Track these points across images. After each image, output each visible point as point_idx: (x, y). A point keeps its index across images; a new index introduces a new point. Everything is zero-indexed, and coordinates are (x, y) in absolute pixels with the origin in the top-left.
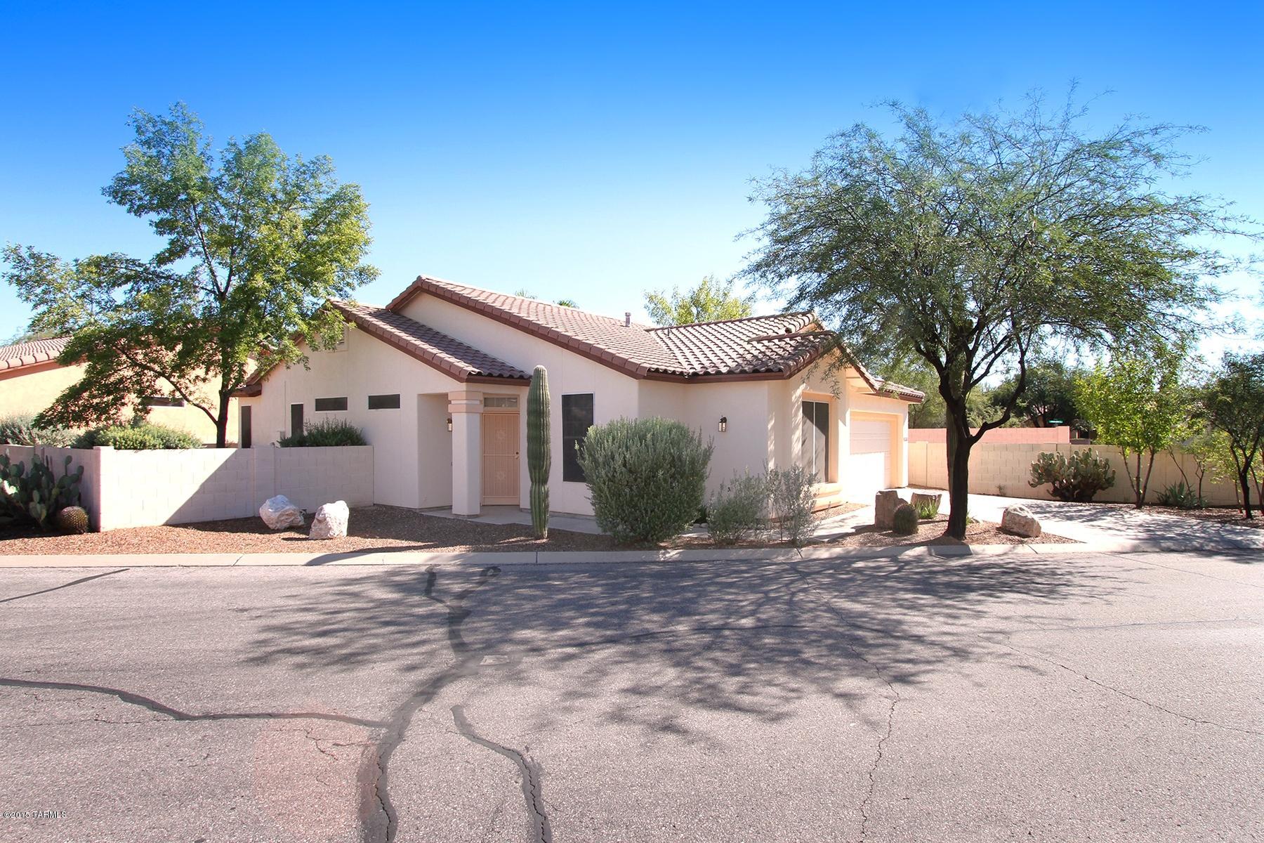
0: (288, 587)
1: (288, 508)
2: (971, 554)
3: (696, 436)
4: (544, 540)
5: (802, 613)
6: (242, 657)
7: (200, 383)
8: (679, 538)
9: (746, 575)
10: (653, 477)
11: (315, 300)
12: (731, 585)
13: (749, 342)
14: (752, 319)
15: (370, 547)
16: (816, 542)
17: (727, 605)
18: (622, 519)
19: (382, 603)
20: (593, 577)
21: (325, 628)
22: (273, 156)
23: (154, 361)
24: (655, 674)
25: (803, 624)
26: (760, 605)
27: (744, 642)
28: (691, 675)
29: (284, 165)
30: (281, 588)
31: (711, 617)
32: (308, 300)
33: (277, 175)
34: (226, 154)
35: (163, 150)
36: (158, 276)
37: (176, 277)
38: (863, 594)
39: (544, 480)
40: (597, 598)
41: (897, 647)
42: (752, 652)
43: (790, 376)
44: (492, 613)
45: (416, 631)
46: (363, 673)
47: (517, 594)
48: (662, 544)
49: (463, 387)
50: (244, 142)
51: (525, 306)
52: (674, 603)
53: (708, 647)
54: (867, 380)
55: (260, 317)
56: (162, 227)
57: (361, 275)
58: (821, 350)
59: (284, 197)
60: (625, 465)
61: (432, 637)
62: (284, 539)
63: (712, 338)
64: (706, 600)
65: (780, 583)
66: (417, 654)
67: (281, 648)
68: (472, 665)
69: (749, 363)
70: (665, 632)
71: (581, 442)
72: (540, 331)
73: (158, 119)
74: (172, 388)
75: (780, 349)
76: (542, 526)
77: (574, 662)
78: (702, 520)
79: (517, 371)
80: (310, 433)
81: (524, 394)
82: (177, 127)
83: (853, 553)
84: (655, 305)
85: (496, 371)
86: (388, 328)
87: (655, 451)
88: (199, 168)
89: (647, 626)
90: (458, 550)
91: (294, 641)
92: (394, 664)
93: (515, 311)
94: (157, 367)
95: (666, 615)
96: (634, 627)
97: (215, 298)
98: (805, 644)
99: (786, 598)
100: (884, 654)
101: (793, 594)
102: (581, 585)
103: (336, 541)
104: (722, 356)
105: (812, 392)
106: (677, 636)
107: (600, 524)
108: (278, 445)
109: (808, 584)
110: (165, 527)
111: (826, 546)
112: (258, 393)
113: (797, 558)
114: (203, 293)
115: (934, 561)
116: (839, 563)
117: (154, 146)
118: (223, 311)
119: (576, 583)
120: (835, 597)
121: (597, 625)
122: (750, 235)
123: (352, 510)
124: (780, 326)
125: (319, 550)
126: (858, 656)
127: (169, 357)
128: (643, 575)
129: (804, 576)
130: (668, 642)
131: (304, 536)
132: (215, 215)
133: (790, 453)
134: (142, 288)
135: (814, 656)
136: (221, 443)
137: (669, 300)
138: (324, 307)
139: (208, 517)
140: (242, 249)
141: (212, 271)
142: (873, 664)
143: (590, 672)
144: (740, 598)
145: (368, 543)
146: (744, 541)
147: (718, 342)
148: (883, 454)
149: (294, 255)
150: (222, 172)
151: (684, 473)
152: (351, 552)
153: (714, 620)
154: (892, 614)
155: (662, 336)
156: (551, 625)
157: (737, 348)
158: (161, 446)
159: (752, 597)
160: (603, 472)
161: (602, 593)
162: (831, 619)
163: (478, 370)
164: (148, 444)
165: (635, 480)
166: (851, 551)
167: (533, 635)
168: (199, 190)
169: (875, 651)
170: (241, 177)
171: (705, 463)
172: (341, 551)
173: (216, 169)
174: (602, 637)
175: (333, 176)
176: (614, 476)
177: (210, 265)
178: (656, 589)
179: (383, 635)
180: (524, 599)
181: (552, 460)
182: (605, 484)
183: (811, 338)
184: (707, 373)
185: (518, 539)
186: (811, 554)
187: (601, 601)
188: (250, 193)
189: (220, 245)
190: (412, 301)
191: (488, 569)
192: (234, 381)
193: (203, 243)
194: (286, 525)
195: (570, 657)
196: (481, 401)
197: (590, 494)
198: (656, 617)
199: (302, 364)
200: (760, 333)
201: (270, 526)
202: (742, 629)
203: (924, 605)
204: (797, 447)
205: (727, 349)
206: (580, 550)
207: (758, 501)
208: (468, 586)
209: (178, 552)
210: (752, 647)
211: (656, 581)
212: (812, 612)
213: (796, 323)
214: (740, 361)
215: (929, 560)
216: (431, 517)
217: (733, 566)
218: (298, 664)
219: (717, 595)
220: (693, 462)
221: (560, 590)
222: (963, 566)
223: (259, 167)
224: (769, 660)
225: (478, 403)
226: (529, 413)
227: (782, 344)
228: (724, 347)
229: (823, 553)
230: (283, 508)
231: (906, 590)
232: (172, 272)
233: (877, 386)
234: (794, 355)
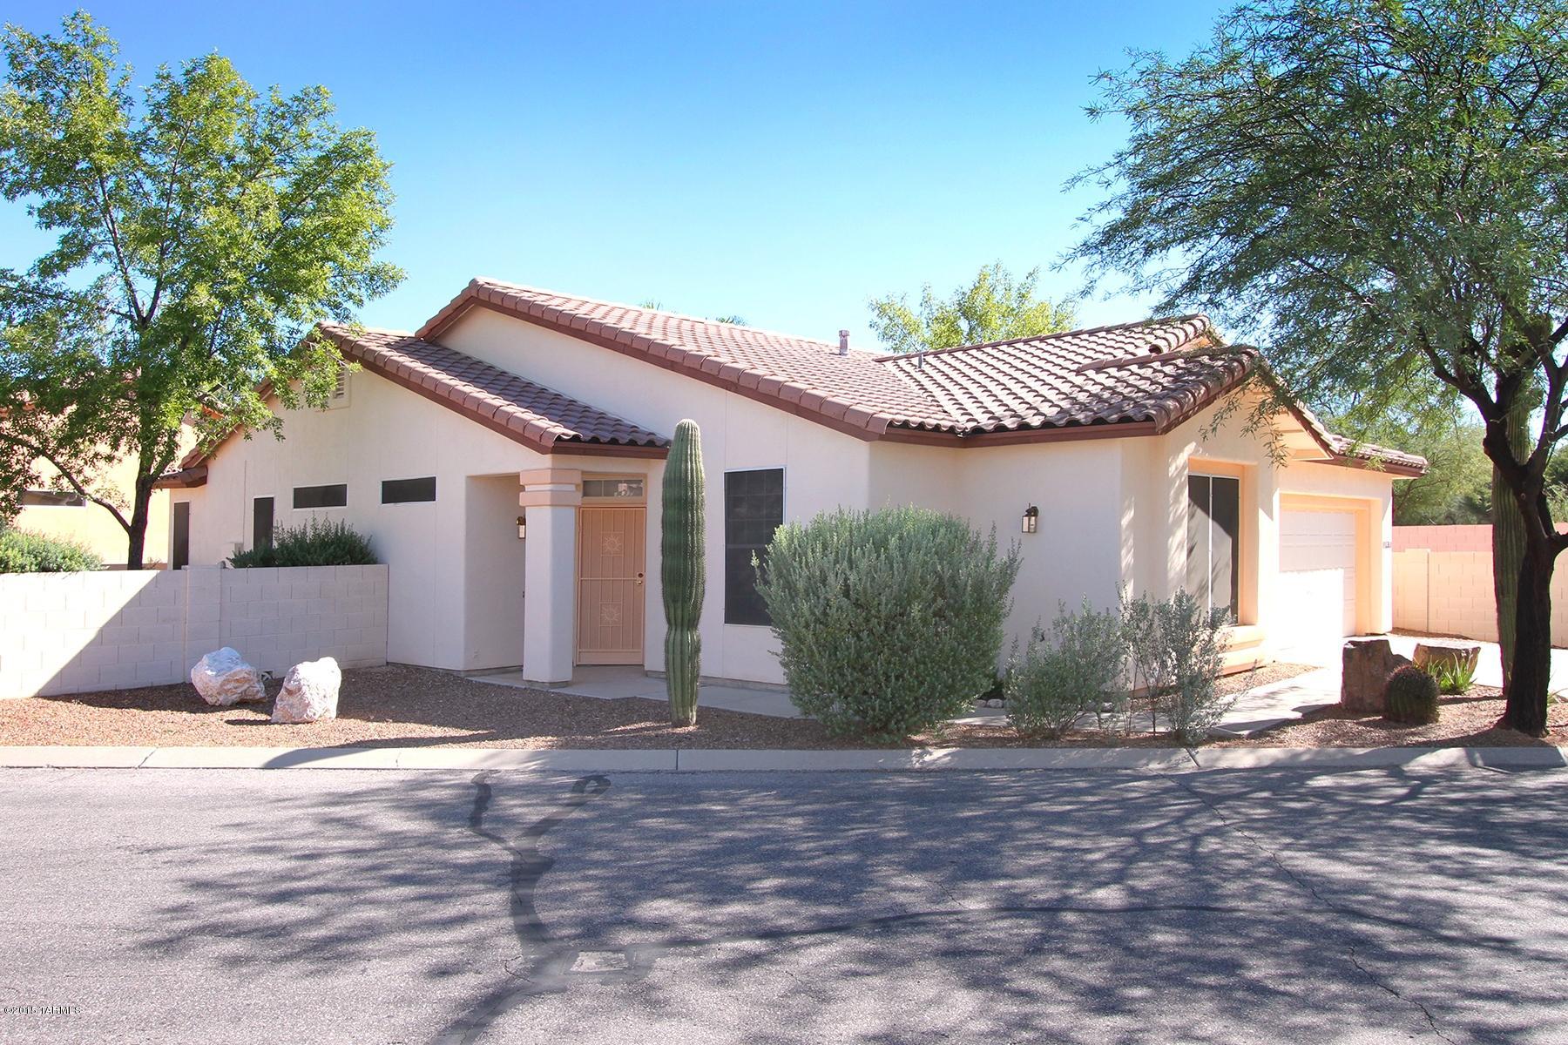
0: (228, 807)
1: (238, 668)
2: (1564, 765)
3: (984, 538)
4: (691, 728)
5: (1225, 880)
6: (127, 940)
7: (101, 463)
8: (948, 726)
9: (1090, 799)
10: (902, 615)
11: (294, 325)
12: (1062, 818)
13: (1078, 372)
14: (1081, 332)
15: (376, 737)
16: (1225, 736)
17: (1059, 859)
18: (841, 692)
19: (395, 840)
20: (785, 798)
21: (284, 886)
22: (234, 93)
23: (30, 430)
24: (930, 1003)
25: (1232, 903)
26: (1131, 860)
27: (1110, 938)
28: (1008, 1008)
29: (251, 106)
30: (213, 808)
31: (1030, 882)
32: (282, 324)
33: (238, 124)
34: (154, 92)
35: (52, 92)
36: (42, 295)
37: (70, 296)
38: (1346, 842)
39: (692, 622)
40: (797, 839)
41: (1457, 964)
42: (1133, 961)
43: (1167, 430)
44: (596, 864)
45: (450, 896)
46: (345, 980)
47: (643, 829)
48: (915, 738)
49: (546, 460)
50: (184, 71)
51: (658, 323)
52: (951, 852)
53: (1035, 948)
54: (1317, 436)
55: (202, 355)
56: (50, 216)
57: (372, 279)
58: (1227, 380)
59: (248, 158)
60: (846, 594)
61: (479, 909)
62: (228, 722)
63: (1005, 368)
64: (1015, 848)
65: (1162, 817)
66: (450, 944)
67: (199, 923)
68: (556, 969)
69: (1084, 407)
70: (941, 913)
71: (762, 554)
72: (686, 363)
73: (43, 42)
74: (56, 471)
75: (1141, 381)
76: (687, 703)
77: (757, 972)
78: (997, 692)
79: (643, 433)
80: (282, 545)
81: (655, 473)
82: (75, 54)
83: (1305, 758)
84: (890, 320)
85: (606, 434)
86: (418, 366)
87: (905, 568)
88: (110, 116)
89: (902, 898)
90: (534, 744)
91: (224, 911)
92: (405, 964)
93: (641, 331)
94: (34, 441)
95: (939, 877)
96: (873, 900)
97: (131, 327)
98: (1245, 947)
99: (1182, 846)
100: (1430, 977)
101: (1196, 840)
102: (763, 813)
103: (317, 727)
104: (1029, 397)
105: (1207, 457)
106: (966, 923)
107: (798, 700)
108: (229, 564)
109: (1223, 818)
110: (34, 700)
111: (1246, 745)
112: (202, 481)
113: (1188, 767)
114: (113, 318)
115: (1483, 778)
116: (1279, 779)
117: (38, 86)
118: (143, 346)
119: (754, 809)
120: (1287, 847)
121: (803, 894)
122: (1095, 178)
123: (346, 674)
124: (1137, 342)
125: (287, 741)
126: (1373, 979)
127: (53, 424)
128: (882, 795)
129: (1211, 803)
130: (950, 935)
131: (263, 717)
132: (135, 193)
133: (1165, 571)
134: (16, 315)
135: (1272, 977)
136: (135, 562)
137: (914, 310)
138: (311, 338)
139: (108, 685)
140: (178, 246)
141: (128, 284)
142: (1414, 1000)
143: (796, 991)
144: (1086, 844)
145: (373, 730)
146: (1077, 732)
147: (1018, 375)
148: (1341, 571)
149: (260, 251)
150: (148, 123)
151: (962, 608)
152: (342, 746)
153: (1040, 889)
154: (1425, 888)
155: (908, 368)
156: (710, 892)
157: (1058, 383)
158: (33, 568)
159: (1109, 843)
160: (805, 607)
161: (805, 830)
162: (1292, 894)
163: (573, 433)
164: (11, 563)
165: (867, 620)
166: (1300, 754)
167: (674, 910)
168: (109, 154)
169: (1409, 969)
170: (178, 130)
171: (1003, 589)
172: (324, 744)
173: (136, 119)
174: (811, 919)
175: (329, 120)
176: (825, 614)
177: (126, 273)
178: (911, 823)
179: (389, 904)
180: (653, 838)
181: (707, 586)
182: (807, 626)
183: (1206, 359)
184: (1001, 428)
185: (643, 725)
186: (1217, 759)
187: (805, 846)
188: (193, 155)
189: (142, 240)
190: (460, 321)
191: (587, 780)
192: (158, 459)
193: (115, 239)
194: (235, 698)
195: (753, 960)
196: (577, 486)
197: (779, 646)
198: (917, 881)
199: (270, 431)
200: (1100, 356)
201: (208, 699)
202: (1100, 911)
203: (1491, 871)
204: (1178, 560)
205: (1036, 386)
206: (759, 747)
207: (1109, 660)
208: (551, 810)
209: (49, 744)
210: (1130, 951)
211: (910, 808)
212: (1245, 879)
213: (1171, 338)
214: (1065, 404)
215: (1473, 776)
216: (487, 685)
217: (1062, 779)
218: (225, 958)
219: (1036, 837)
220: (979, 587)
221: (724, 822)
222: (1554, 788)
223: (209, 111)
224: (1176, 980)
225: (572, 491)
226: (666, 504)
227: (1148, 372)
228: (1031, 382)
229: (1243, 758)
230: (231, 669)
231: (1443, 838)
232: (64, 288)
233: (1335, 446)
234: (1174, 390)
